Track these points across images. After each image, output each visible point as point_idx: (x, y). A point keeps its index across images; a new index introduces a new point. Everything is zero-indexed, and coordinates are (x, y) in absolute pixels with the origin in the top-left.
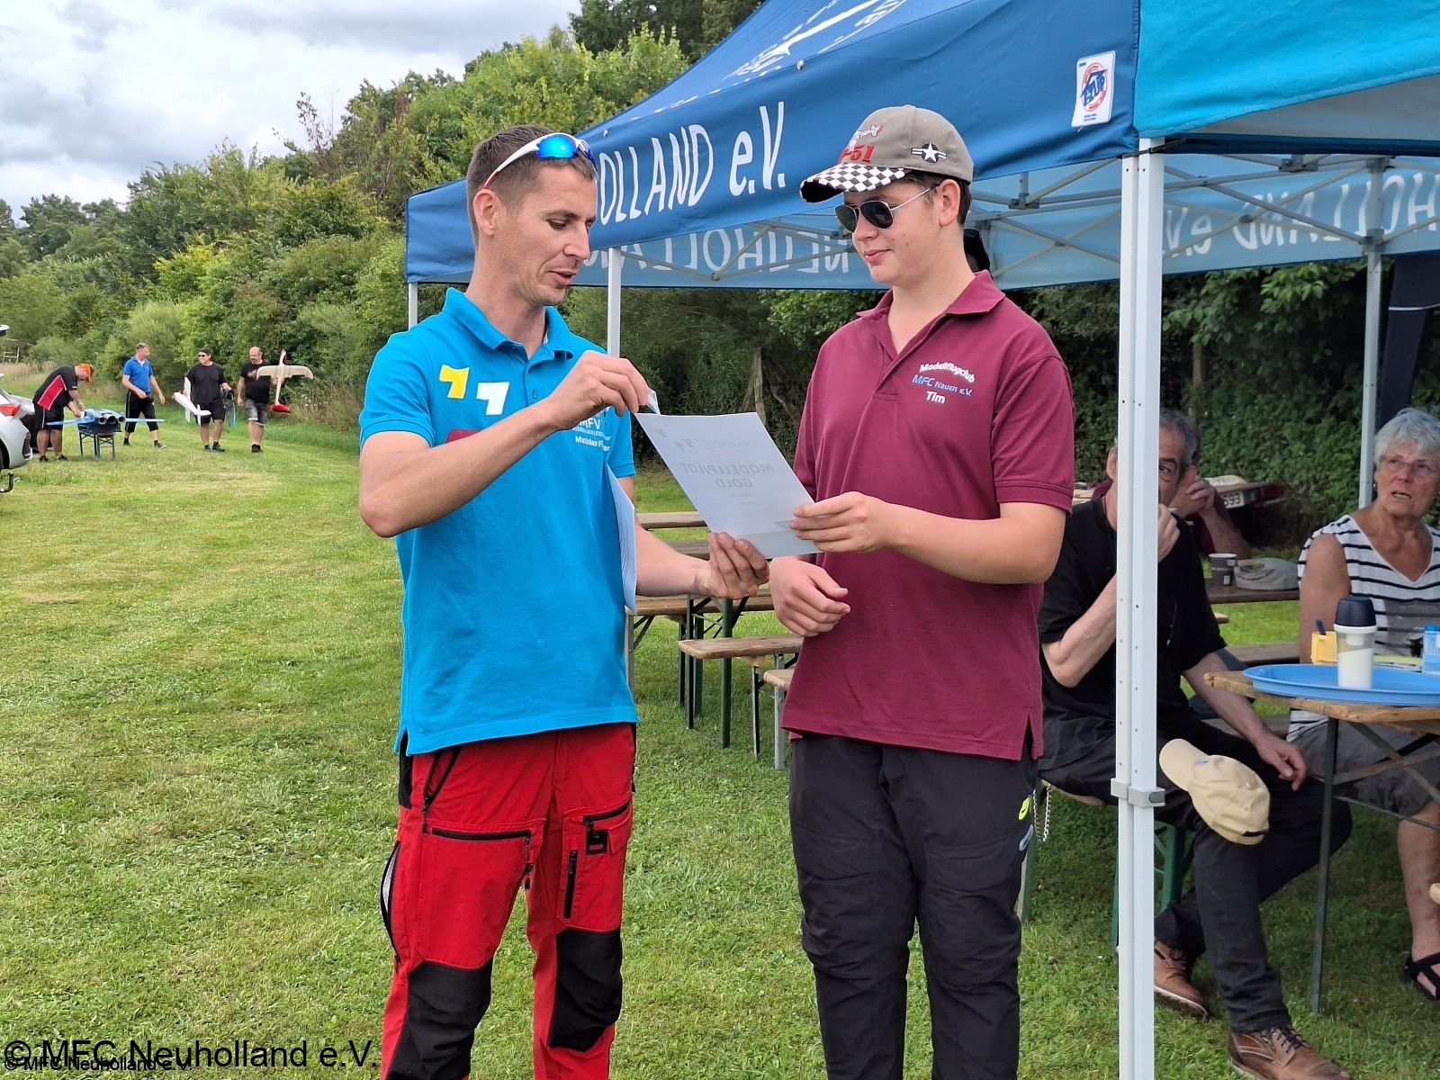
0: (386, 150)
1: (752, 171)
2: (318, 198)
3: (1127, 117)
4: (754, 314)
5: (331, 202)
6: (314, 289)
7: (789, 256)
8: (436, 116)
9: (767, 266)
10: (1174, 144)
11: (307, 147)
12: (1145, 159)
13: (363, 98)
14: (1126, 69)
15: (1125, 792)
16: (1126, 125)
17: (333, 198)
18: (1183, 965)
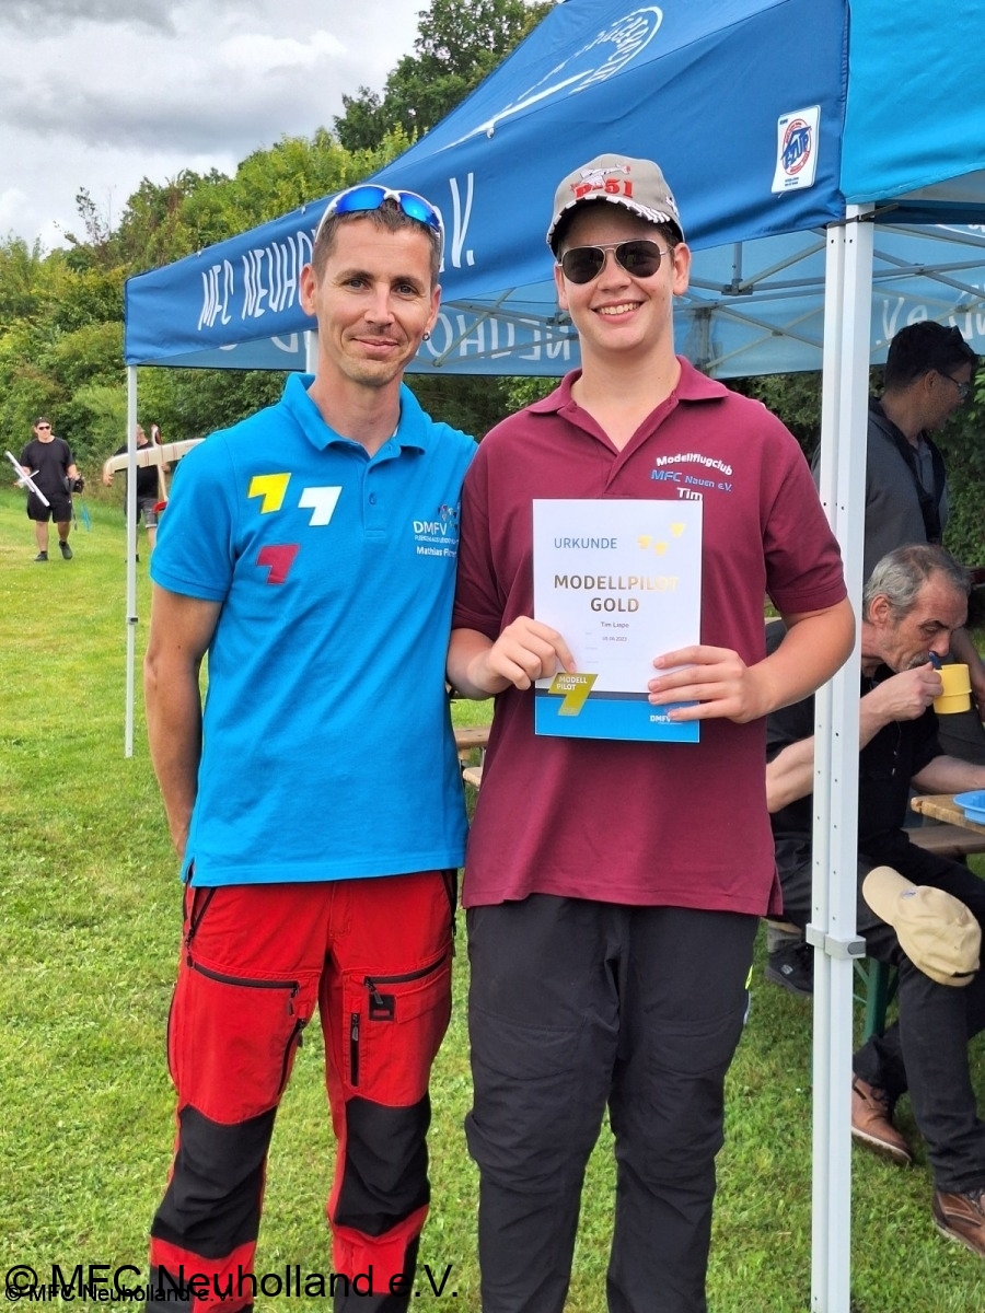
0: (160, 242)
2: (94, 287)
3: (832, 180)
5: (106, 291)
6: (87, 373)
7: (511, 343)
8: (206, 211)
9: (488, 352)
11: (84, 238)
12: (852, 228)
13: (142, 194)
14: (832, 126)
15: (821, 940)
16: (831, 189)
17: (107, 286)
18: (886, 1105)
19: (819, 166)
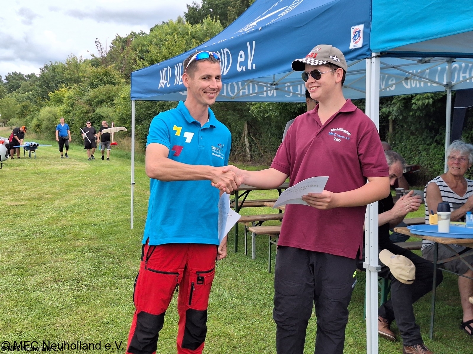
0: (124, 57)
1: (245, 63)
2: (102, 73)
3: (367, 46)
4: (245, 110)
5: (106, 74)
6: (100, 102)
7: (256, 91)
8: (140, 46)
9: (249, 94)
10: (383, 54)
11: (98, 56)
12: (374, 59)
13: (116, 40)
14: (367, 30)
15: (368, 267)
16: (367, 48)
17: (107, 72)
18: (387, 324)
19: (364, 42)
